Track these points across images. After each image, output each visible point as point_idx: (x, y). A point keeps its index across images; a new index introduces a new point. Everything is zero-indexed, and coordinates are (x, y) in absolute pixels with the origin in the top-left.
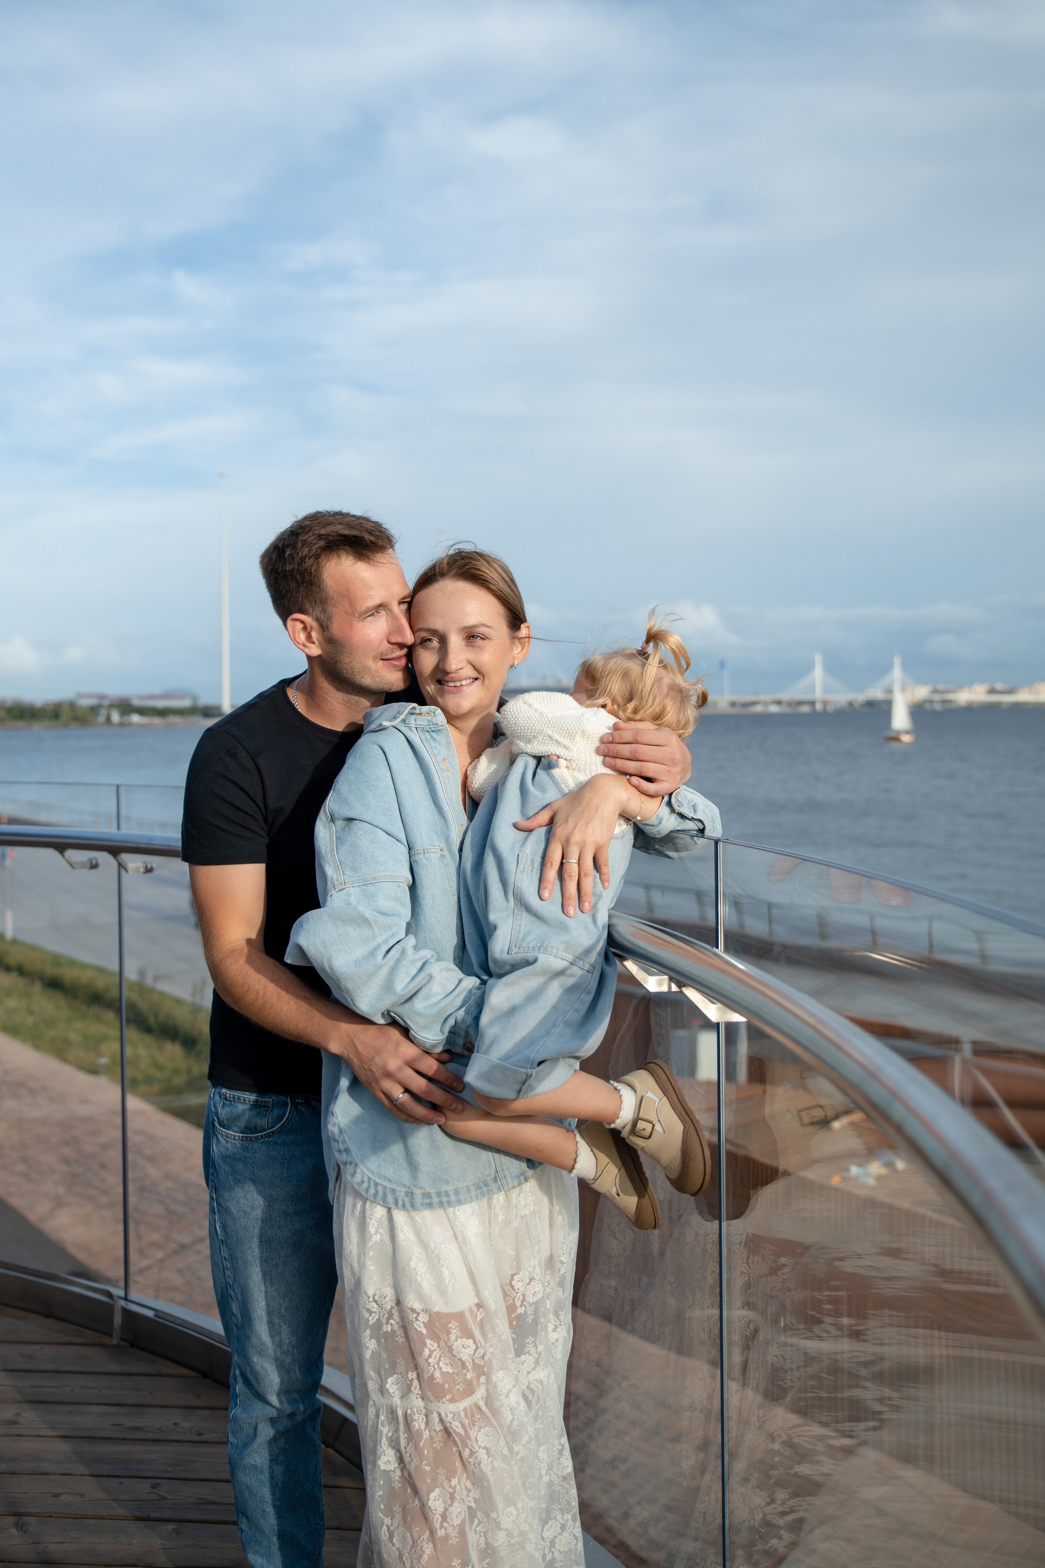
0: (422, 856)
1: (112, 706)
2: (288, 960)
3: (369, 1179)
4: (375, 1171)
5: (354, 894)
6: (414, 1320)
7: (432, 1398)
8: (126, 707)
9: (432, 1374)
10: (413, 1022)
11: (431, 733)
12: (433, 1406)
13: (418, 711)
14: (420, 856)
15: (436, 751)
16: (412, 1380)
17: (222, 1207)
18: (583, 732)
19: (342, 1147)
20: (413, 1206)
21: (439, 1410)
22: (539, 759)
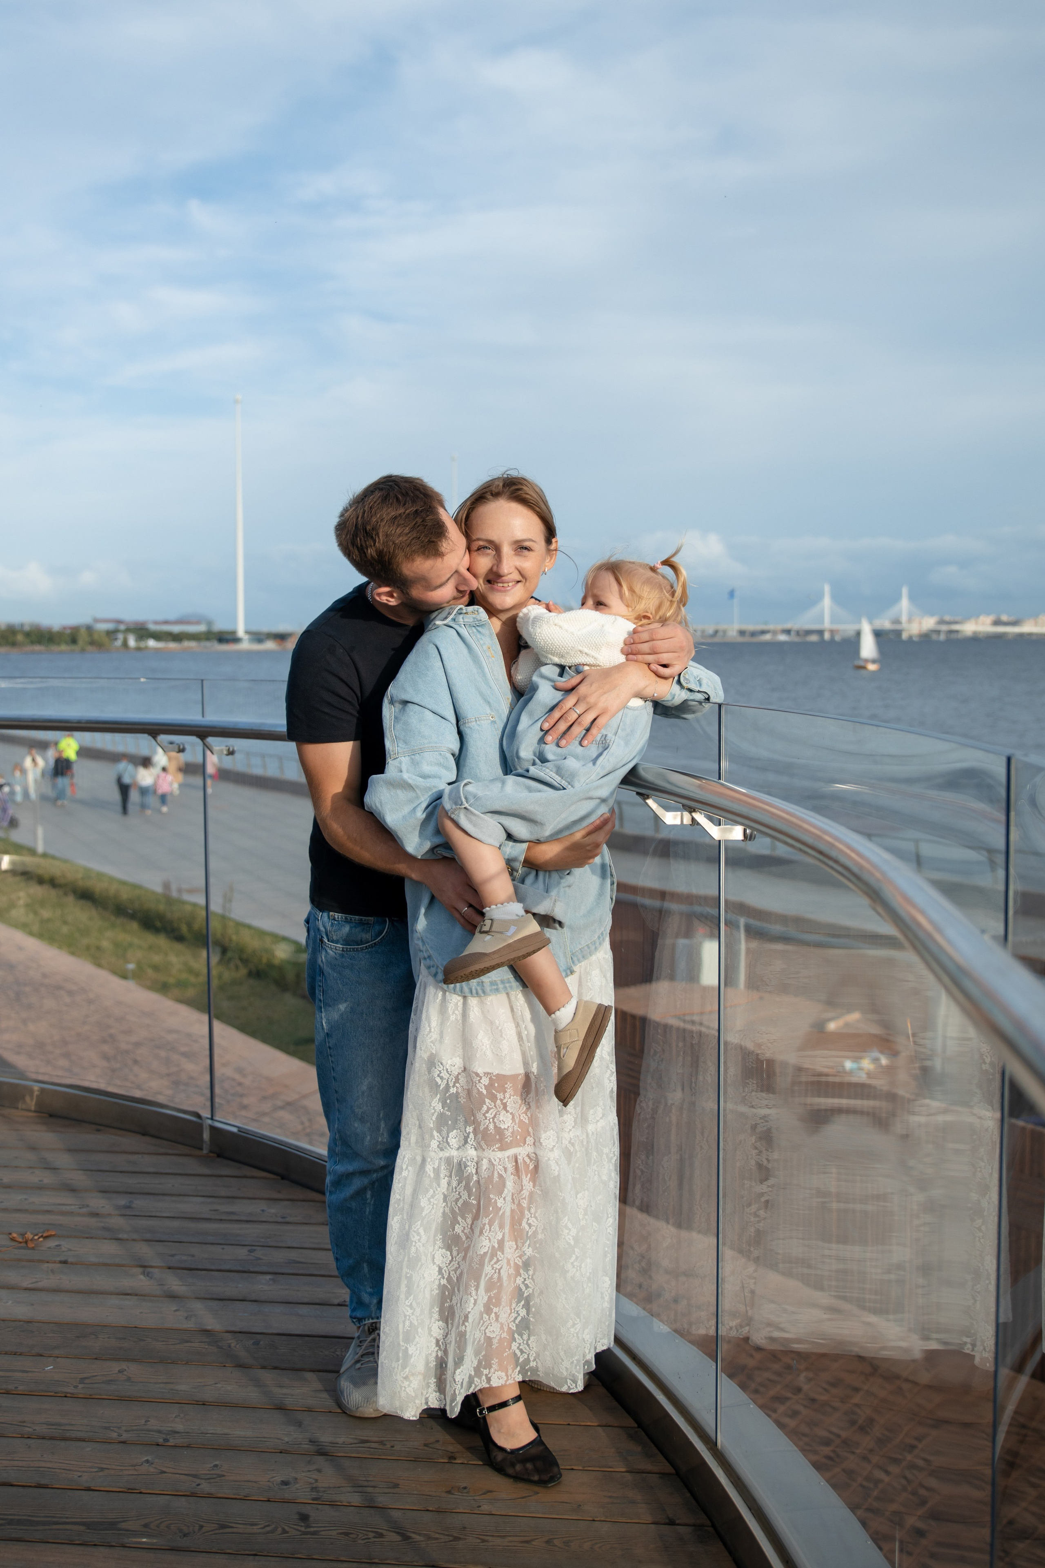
0: (474, 723)
1: (128, 630)
5: (404, 761)
6: (477, 1082)
7: (484, 1147)
8: (142, 632)
9: (487, 1126)
12: (485, 1154)
15: (480, 641)
16: (469, 1132)
20: (484, 992)
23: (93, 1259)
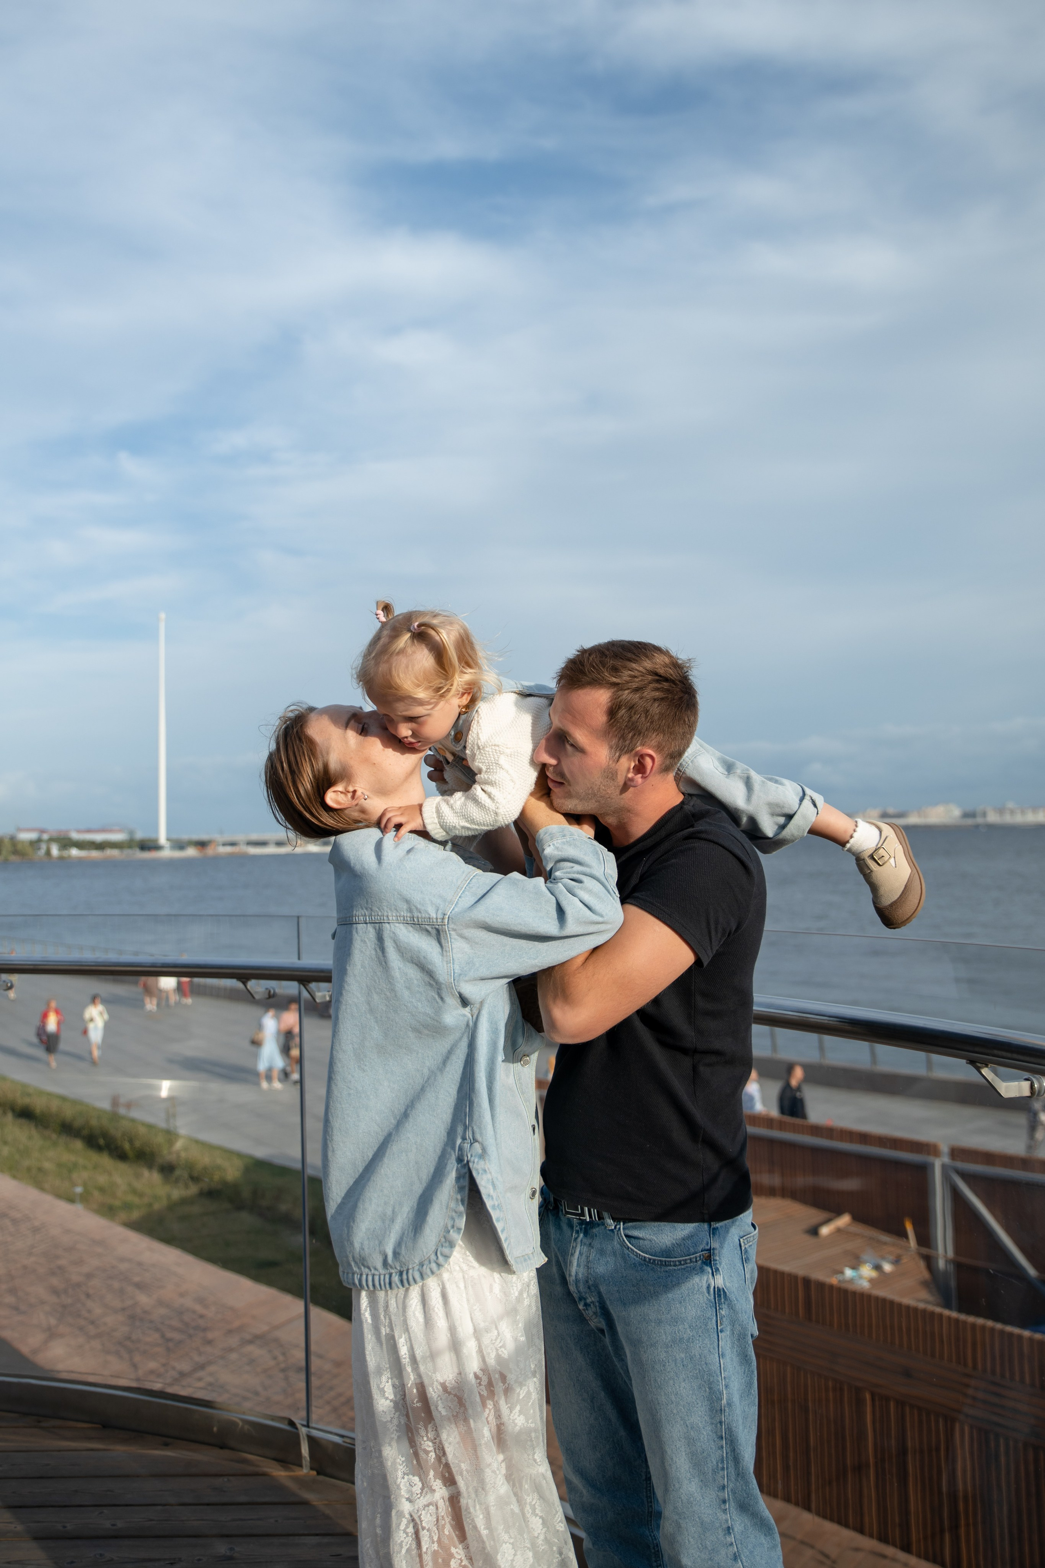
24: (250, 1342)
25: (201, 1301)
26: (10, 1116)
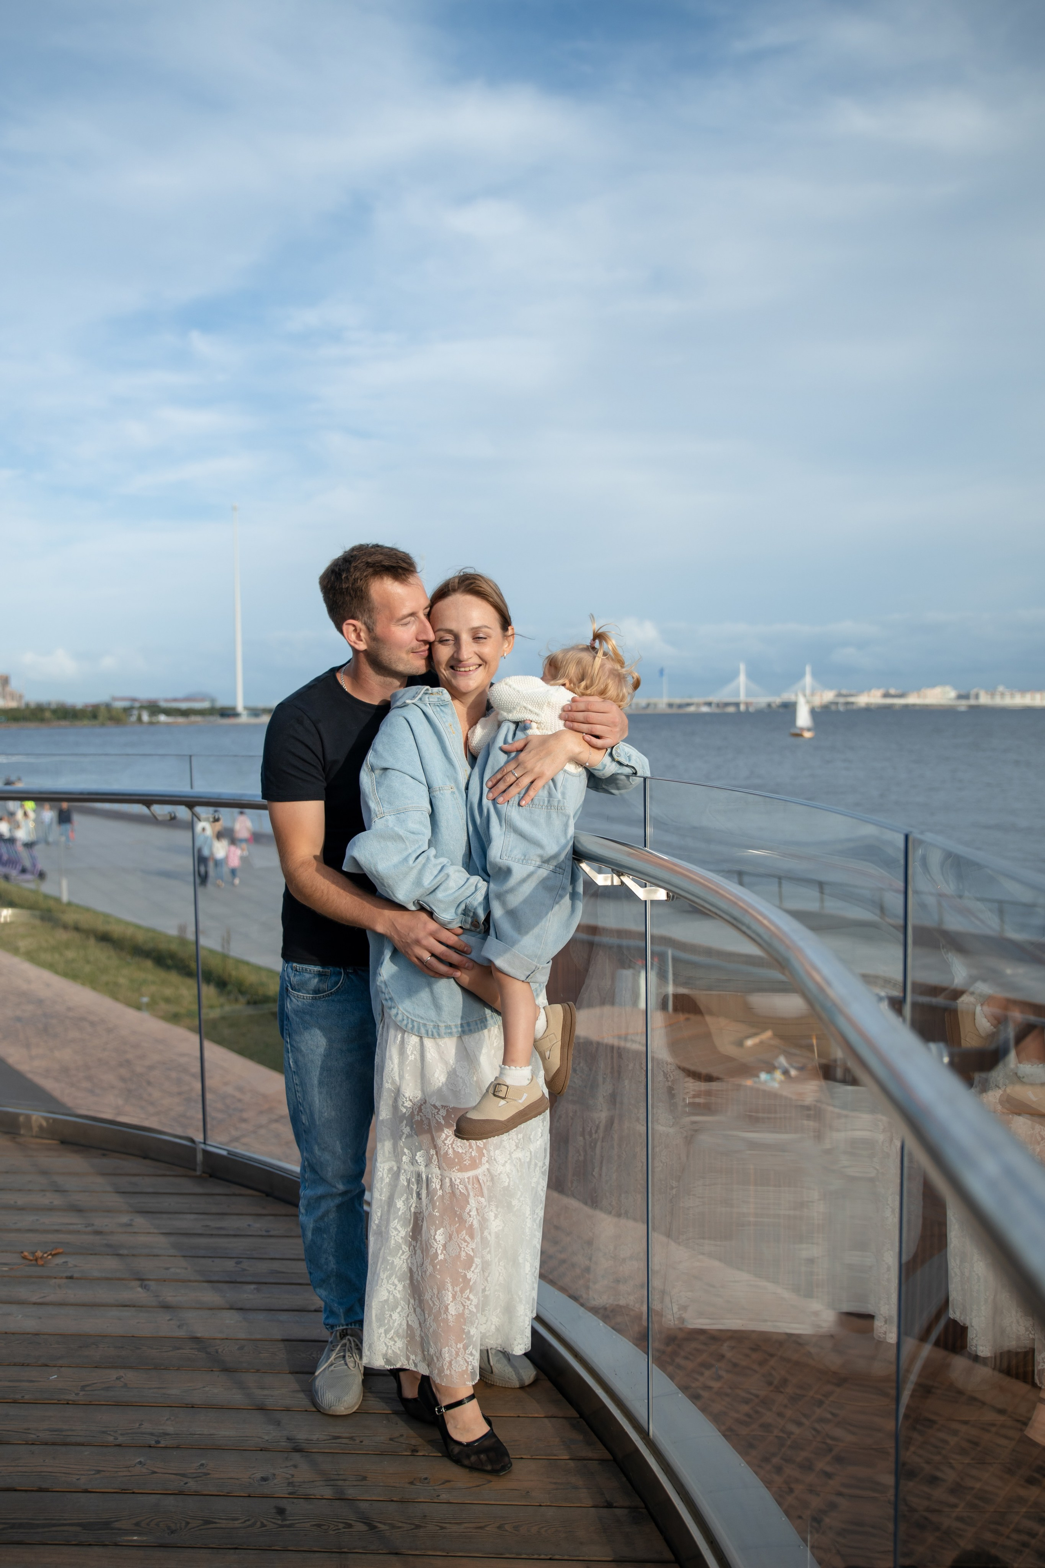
0: (438, 792)
2: (345, 868)
3: (408, 1017)
4: (411, 1012)
5: (391, 820)
6: (436, 1114)
7: (446, 1168)
10: (436, 907)
11: (441, 707)
12: (446, 1173)
13: (430, 692)
14: (436, 792)
15: (444, 719)
17: (294, 1047)
18: (549, 703)
19: (387, 997)
20: (439, 1035)
21: (451, 1176)
22: (517, 724)
23: (96, 1274)
24: (276, 1121)
25: (240, 1089)
26: (92, 941)
